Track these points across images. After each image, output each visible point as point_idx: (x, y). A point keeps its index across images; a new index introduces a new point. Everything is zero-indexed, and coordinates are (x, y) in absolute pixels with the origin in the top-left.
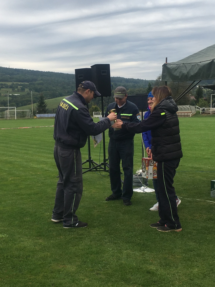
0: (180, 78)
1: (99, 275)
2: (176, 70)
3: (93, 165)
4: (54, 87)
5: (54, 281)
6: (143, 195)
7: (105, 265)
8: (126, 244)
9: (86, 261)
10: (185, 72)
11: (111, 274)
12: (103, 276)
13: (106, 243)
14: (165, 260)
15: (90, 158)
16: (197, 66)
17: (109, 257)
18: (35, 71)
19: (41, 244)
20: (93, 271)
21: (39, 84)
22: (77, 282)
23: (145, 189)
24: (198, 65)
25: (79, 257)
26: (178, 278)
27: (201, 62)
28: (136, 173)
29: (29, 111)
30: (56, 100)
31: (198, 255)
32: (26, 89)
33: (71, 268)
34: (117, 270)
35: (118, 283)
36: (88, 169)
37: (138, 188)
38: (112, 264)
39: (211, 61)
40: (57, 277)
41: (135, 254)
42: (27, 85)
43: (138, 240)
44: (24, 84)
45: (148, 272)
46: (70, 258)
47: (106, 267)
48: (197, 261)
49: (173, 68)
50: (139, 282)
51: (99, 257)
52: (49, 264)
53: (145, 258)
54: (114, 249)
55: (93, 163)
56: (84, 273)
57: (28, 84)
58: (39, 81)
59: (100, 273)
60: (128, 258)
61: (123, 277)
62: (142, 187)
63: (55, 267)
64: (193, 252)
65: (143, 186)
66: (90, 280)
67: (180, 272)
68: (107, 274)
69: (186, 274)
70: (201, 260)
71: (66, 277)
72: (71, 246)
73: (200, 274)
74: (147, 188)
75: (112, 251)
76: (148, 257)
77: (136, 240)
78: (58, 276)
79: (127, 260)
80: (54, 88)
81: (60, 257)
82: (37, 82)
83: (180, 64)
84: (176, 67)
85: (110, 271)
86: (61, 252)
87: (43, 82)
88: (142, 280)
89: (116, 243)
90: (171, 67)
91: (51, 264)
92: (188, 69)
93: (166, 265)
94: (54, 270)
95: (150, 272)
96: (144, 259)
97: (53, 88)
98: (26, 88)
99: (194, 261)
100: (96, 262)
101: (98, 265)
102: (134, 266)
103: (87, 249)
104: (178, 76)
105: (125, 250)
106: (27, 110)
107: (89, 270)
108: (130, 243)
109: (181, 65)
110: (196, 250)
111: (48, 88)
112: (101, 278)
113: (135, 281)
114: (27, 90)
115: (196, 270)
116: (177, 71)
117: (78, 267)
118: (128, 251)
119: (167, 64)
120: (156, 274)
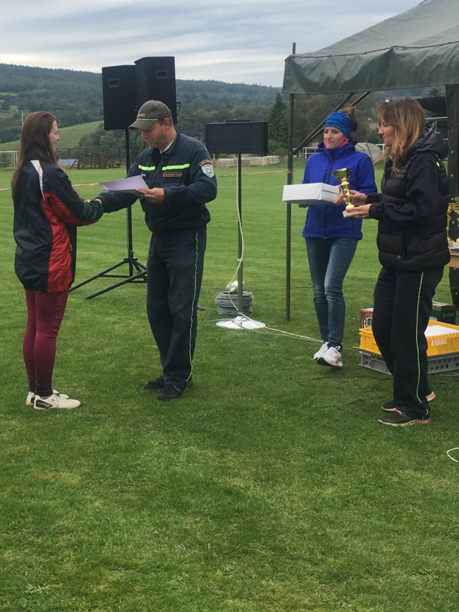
0: (321, 86)
1: (124, 494)
2: (313, 69)
3: (138, 269)
4: (71, 102)
5: (32, 502)
6: (238, 334)
7: (140, 475)
8: (189, 433)
9: (103, 465)
10: (332, 74)
11: (151, 492)
12: (134, 497)
13: (148, 430)
14: (266, 468)
15: (131, 254)
16: (357, 61)
17: (150, 458)
18: (32, 68)
19: (13, 429)
20: (115, 485)
21: (39, 96)
22: (80, 506)
23: (244, 323)
24: (360, 58)
25: (89, 457)
26: (288, 505)
27: (366, 53)
28: (227, 288)
29: (16, 153)
30: (75, 129)
31: (339, 462)
32: (12, 107)
33: (71, 478)
34: (164, 485)
35: (163, 511)
36: (127, 279)
37: (229, 320)
38: (155, 473)
39: (388, 50)
40: (40, 495)
41: (205, 455)
42: (14, 97)
43: (216, 426)
44: (8, 95)
45: (227, 491)
46: (70, 458)
47: (141, 480)
48: (334, 474)
49: (308, 67)
50: (207, 510)
51: (130, 458)
52: (27, 469)
53: (226, 462)
54: (163, 443)
55: (139, 267)
56: (96, 489)
57: (16, 95)
58: (40, 89)
59: (129, 490)
60: (190, 463)
61: (174, 499)
62: (239, 318)
63: (38, 475)
64: (328, 455)
65: (241, 315)
66: (105, 503)
67: (296, 495)
68: (142, 493)
69: (306, 498)
70: (344, 472)
71: (58, 496)
72: (75, 436)
73: (336, 500)
74: (248, 320)
75: (158, 448)
76: (232, 461)
77: (211, 427)
78: (41, 492)
79: (187, 465)
80: (72, 105)
81: (50, 455)
82: (35, 92)
83: (323, 57)
84: (315, 62)
85: (149, 487)
86: (54, 446)
87: (48, 91)
88: (212, 506)
89: (168, 432)
90: (304, 63)
91: (30, 470)
92: (339, 68)
93: (268, 479)
94: (35, 480)
95: (231, 492)
96: (223, 465)
97: (68, 104)
98: (11, 104)
99: (327, 473)
100: (122, 467)
101: (125, 475)
102: (201, 478)
103: (108, 441)
104: (317, 84)
105: (185, 445)
106: (13, 152)
107: (105, 482)
108: (198, 432)
109: (326, 58)
110: (335, 450)
111: (59, 105)
112: (129, 500)
113: (198, 508)
114: (14, 108)
115: (331, 490)
116: (316, 71)
117: (84, 477)
118: (192, 447)
119: (294, 57)
120: (244, 497)
